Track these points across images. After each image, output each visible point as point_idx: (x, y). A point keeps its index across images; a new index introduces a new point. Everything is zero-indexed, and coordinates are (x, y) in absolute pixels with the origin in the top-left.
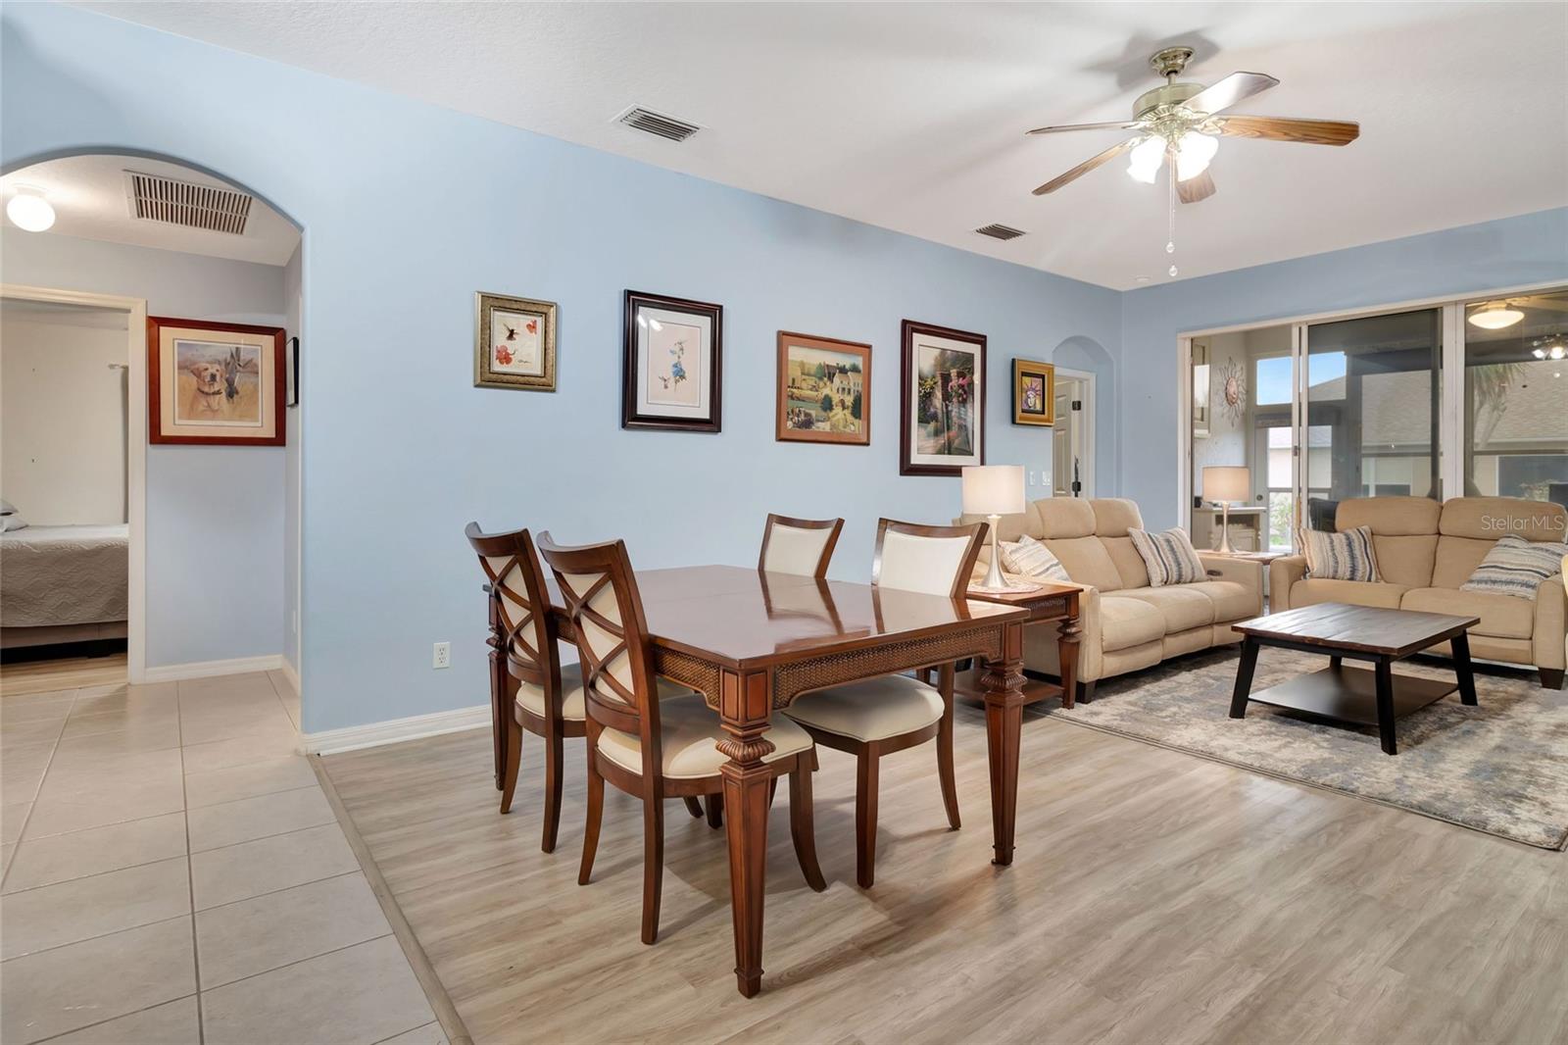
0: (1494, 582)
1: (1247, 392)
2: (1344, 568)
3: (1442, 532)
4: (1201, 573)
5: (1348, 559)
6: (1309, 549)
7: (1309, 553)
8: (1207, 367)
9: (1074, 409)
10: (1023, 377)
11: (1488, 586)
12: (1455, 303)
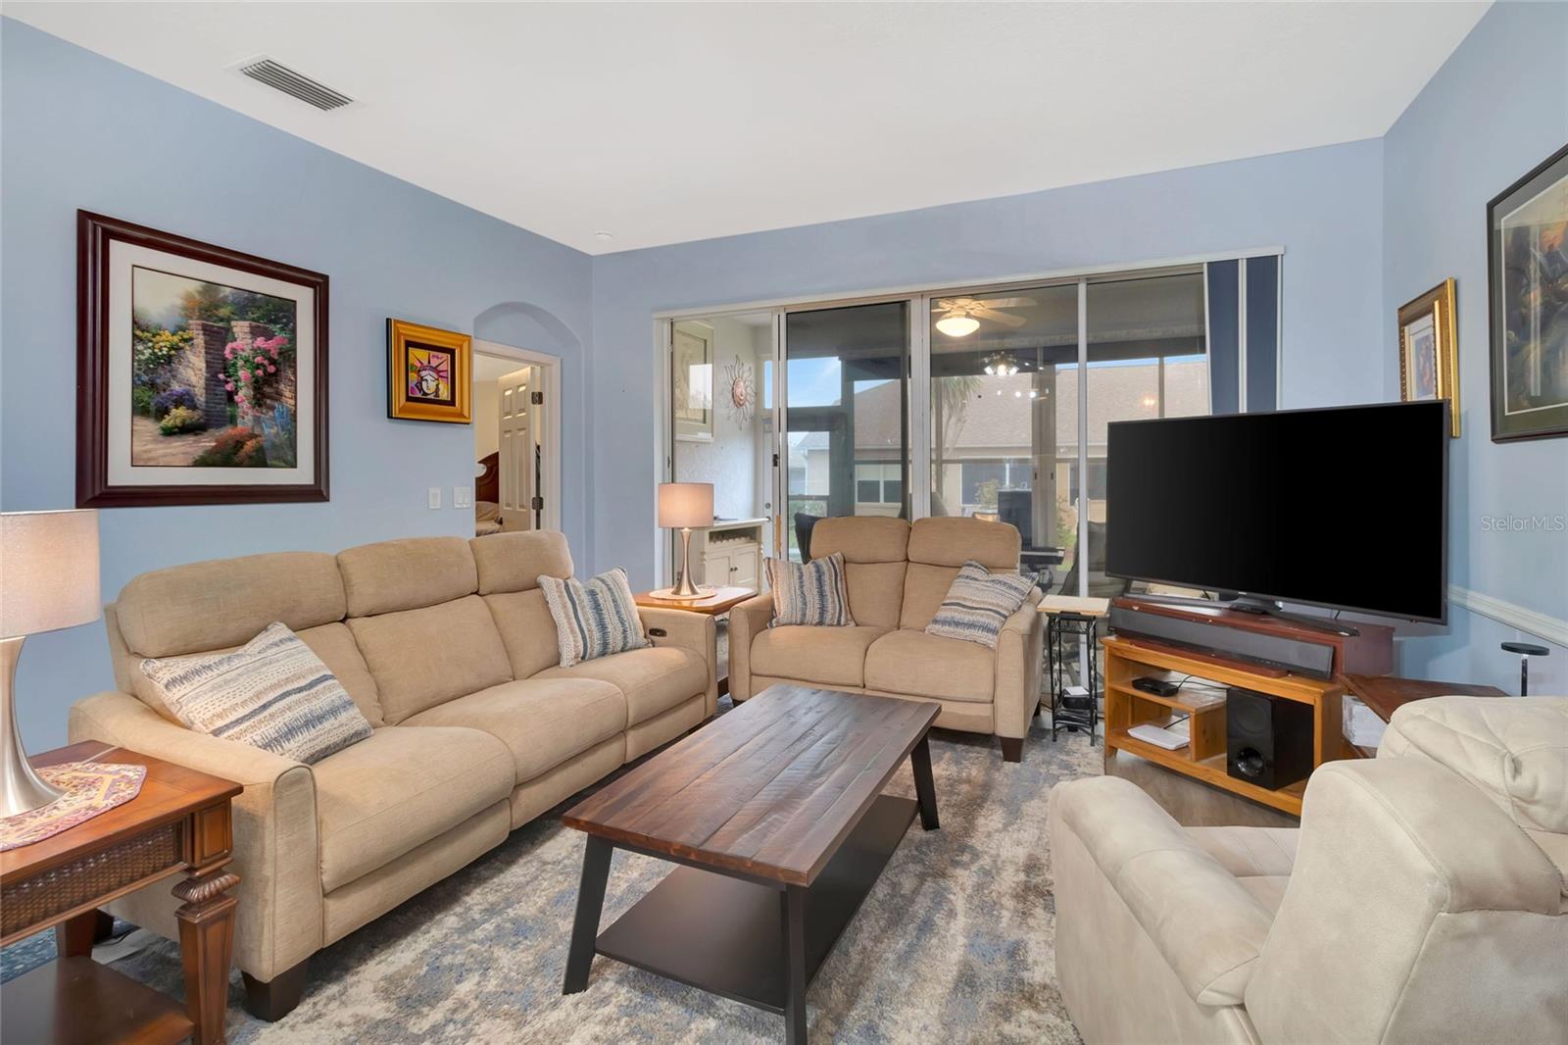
0: (957, 624)
1: (756, 394)
2: (813, 613)
3: (911, 559)
4: (638, 635)
5: (817, 597)
6: (777, 588)
7: (777, 591)
8: (709, 366)
9: (534, 402)
10: (410, 349)
11: (951, 629)
12: (922, 296)
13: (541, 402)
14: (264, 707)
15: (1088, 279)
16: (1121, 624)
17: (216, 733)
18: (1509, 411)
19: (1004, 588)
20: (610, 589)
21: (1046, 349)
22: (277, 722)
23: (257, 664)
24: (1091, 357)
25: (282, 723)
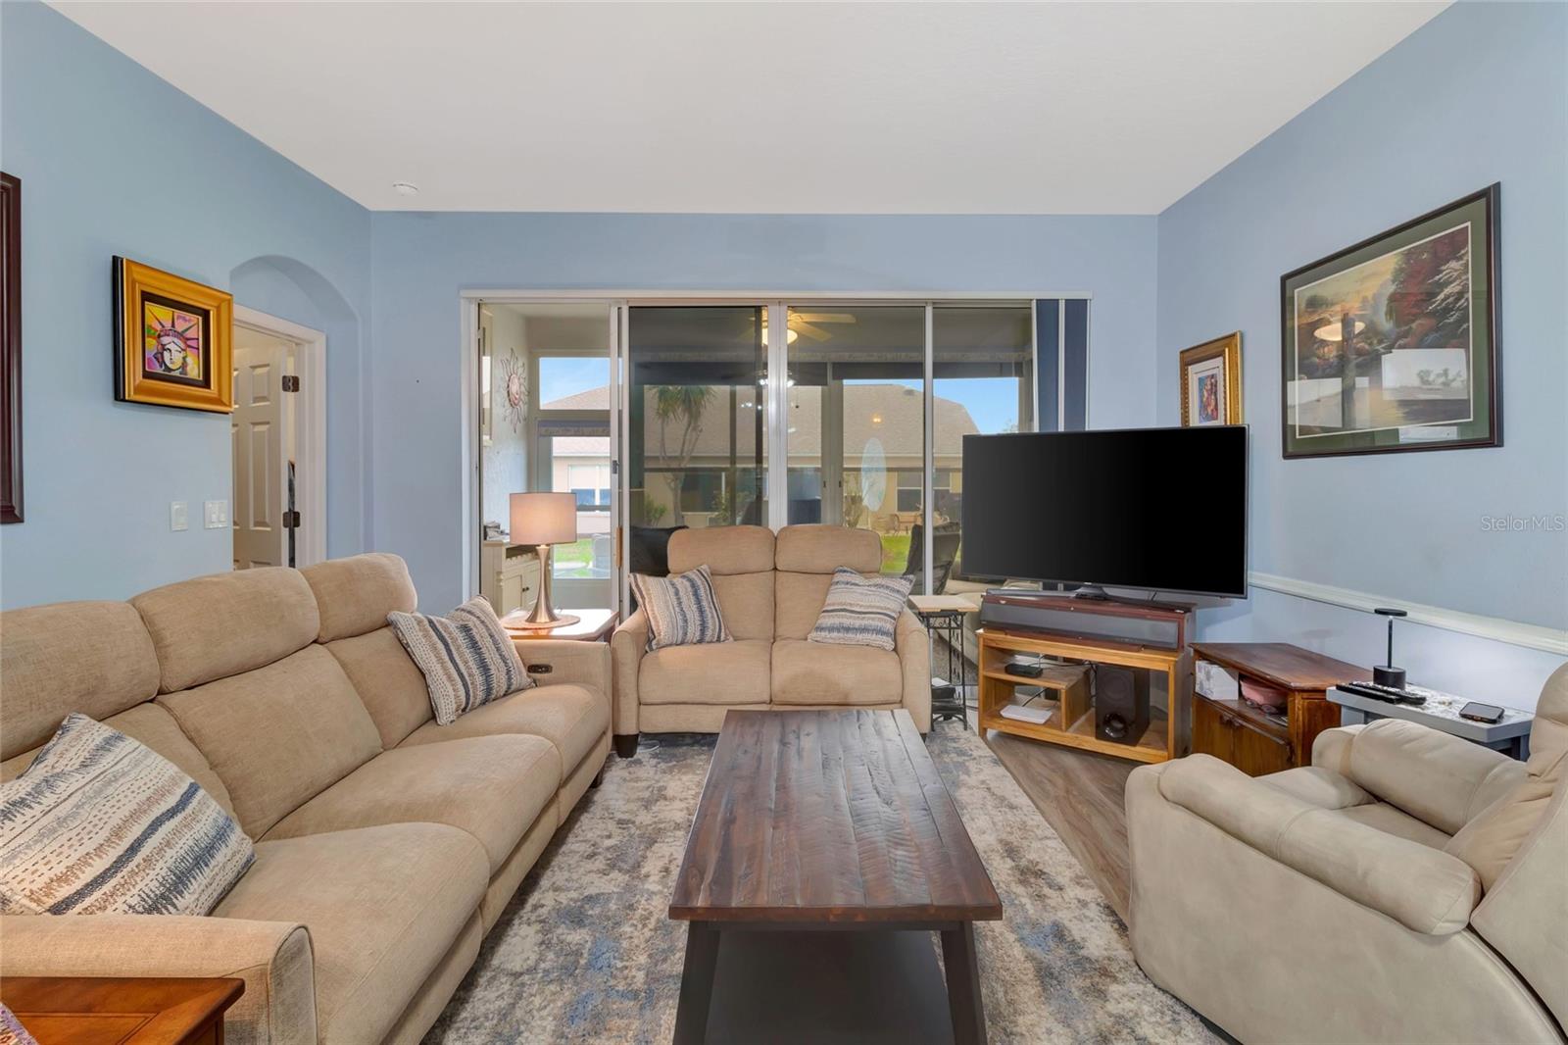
0: (848, 629)
1: (530, 392)
2: (693, 631)
3: (780, 568)
4: (521, 676)
5: (697, 614)
6: (652, 605)
7: (653, 610)
8: (488, 359)
9: (286, 388)
10: (146, 303)
11: (841, 635)
12: (780, 302)
13: (296, 388)
14: (133, 849)
15: (934, 303)
16: (991, 617)
17: (57, 909)
18: (1300, 435)
19: (887, 592)
20: (483, 622)
21: (835, 364)
22: (158, 870)
23: (97, 784)
24: (936, 375)
25: (165, 869)
